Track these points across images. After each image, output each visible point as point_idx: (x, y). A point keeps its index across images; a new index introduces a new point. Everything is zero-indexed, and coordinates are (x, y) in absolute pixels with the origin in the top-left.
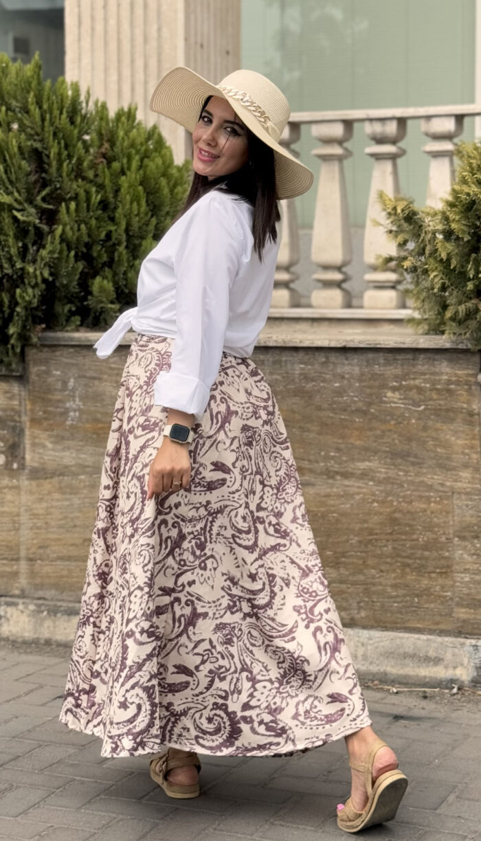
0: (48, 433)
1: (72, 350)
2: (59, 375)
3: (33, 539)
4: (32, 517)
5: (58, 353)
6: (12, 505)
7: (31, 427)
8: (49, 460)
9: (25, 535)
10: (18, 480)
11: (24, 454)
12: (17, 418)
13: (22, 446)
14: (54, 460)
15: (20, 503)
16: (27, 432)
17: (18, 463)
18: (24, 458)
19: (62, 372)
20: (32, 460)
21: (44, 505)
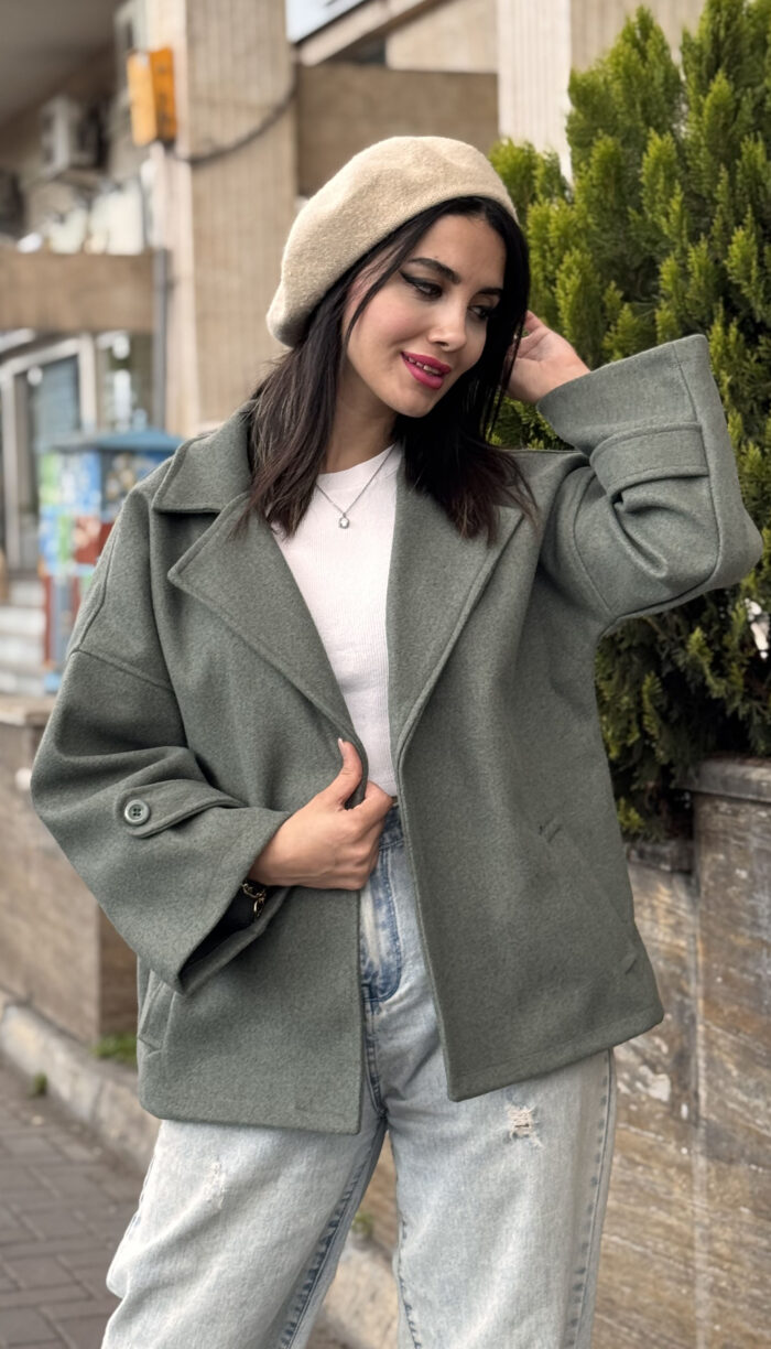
0: (731, 1037)
1: (763, 814)
2: (744, 881)
3: (714, 1320)
4: (713, 1259)
5: (742, 820)
6: (681, 1214)
7: (706, 1017)
8: (733, 1111)
9: (703, 1306)
10: (689, 1149)
11: (697, 1084)
12: (686, 987)
13: (693, 1061)
14: (741, 1116)
15: (693, 1212)
16: (701, 1028)
17: (689, 1105)
18: (696, 1095)
19: (751, 874)
20: (708, 1101)
21: (728, 1234)
